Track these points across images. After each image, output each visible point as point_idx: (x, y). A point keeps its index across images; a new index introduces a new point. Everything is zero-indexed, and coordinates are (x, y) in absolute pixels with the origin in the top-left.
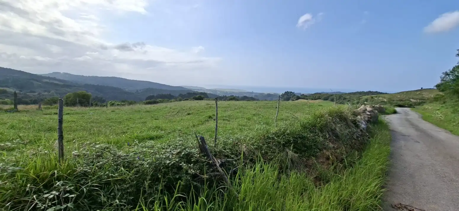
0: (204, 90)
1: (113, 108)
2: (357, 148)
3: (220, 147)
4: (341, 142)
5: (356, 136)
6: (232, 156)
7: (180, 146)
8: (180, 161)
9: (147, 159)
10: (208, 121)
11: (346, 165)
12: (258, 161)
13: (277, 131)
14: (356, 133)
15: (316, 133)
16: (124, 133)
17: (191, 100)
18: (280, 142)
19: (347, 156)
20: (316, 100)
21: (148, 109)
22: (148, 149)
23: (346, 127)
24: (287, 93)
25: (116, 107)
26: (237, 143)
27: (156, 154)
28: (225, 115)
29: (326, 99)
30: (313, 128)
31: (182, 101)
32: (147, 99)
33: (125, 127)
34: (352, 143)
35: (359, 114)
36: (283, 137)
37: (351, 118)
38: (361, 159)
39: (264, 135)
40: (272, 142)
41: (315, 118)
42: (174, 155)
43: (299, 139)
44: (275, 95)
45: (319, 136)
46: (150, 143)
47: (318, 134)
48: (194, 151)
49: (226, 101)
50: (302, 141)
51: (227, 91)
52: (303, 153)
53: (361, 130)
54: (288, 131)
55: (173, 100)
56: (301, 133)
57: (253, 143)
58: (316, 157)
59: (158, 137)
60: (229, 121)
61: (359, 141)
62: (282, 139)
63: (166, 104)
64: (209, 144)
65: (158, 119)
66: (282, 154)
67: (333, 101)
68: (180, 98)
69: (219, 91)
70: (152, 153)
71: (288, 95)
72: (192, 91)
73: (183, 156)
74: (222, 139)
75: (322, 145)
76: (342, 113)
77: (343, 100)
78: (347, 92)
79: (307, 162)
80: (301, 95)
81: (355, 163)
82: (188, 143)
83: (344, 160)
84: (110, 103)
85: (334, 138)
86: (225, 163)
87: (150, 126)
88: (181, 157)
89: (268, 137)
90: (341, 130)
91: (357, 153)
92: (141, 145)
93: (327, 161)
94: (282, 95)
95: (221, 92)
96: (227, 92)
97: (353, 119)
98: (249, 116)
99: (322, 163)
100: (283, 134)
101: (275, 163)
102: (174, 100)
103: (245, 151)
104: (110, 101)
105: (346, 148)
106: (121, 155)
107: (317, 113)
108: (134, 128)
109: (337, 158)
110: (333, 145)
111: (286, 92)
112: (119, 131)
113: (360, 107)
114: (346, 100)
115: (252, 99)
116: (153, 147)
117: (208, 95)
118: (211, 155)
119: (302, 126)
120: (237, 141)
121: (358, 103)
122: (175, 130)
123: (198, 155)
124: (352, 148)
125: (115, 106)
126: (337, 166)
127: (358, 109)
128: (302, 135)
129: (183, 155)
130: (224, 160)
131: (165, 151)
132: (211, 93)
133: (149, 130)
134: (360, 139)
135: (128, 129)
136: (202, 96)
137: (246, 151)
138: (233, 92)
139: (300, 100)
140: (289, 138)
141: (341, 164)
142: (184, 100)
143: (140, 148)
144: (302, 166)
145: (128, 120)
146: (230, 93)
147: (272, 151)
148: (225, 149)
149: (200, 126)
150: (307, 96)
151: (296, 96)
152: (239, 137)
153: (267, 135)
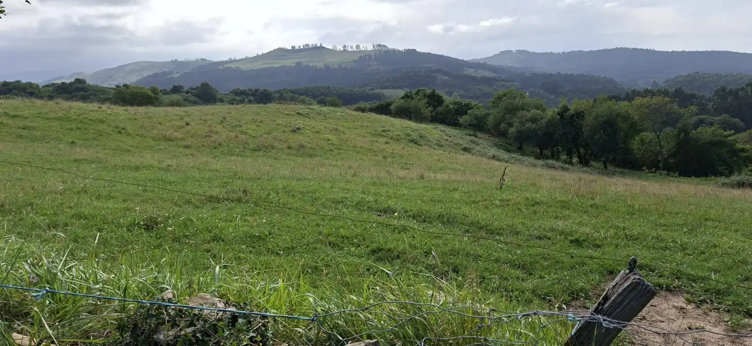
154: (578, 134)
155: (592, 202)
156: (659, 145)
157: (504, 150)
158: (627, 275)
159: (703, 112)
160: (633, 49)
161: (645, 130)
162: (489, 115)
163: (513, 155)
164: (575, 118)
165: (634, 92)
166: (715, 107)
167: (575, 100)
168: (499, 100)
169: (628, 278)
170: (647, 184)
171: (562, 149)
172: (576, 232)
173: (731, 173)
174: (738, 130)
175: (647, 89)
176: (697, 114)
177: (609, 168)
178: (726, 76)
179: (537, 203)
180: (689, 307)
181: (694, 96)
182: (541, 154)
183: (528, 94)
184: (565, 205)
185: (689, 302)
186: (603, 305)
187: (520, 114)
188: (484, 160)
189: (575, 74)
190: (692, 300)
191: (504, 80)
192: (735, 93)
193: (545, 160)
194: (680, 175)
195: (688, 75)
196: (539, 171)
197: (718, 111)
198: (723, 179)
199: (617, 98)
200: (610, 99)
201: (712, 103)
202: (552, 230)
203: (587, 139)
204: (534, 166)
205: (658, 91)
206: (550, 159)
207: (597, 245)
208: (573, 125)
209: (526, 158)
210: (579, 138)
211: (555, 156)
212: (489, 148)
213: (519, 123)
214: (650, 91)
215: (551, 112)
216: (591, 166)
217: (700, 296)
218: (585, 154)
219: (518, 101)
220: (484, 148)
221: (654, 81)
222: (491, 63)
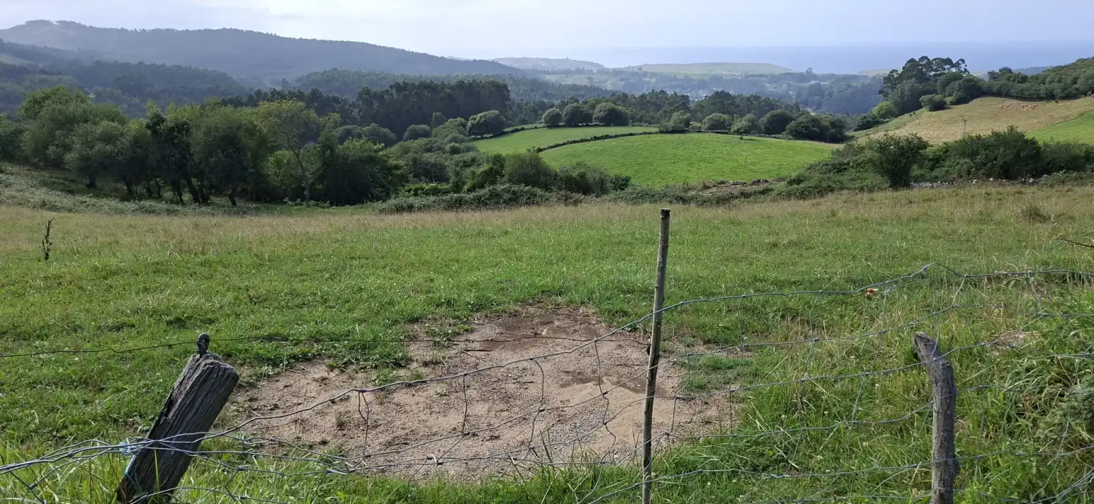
71: (924, 79)
94: (886, 79)
111: (913, 60)
132: (620, 84)
154: (185, 157)
155: (201, 258)
156: (300, 167)
157: (62, 191)
158: (198, 360)
159: (348, 120)
160: (247, 31)
161: (279, 147)
162: (21, 132)
163: (79, 198)
164: (175, 134)
165: (259, 93)
166: (361, 114)
167: (172, 105)
168: (36, 106)
169: (198, 365)
170: (291, 220)
171: (164, 183)
172: (175, 307)
173: (388, 196)
174: (389, 143)
175: (274, 89)
176: (342, 124)
177: (238, 204)
178: (368, 75)
179: (113, 273)
180: (332, 375)
181: (336, 100)
182: (130, 191)
183: (92, 96)
184: (159, 269)
185: (332, 368)
186: (167, 415)
187: (81, 128)
188: (26, 211)
189: (168, 64)
190: (335, 365)
191: (43, 72)
192: (380, 97)
193: (137, 201)
194: (332, 204)
195: (325, 72)
196: (130, 219)
197: (364, 121)
198: (379, 205)
199: (237, 103)
200: (225, 103)
201: (357, 110)
202: (136, 311)
203: (200, 164)
204: (122, 212)
205: (290, 92)
206: (146, 199)
207: (210, 320)
208: (173, 144)
209: (104, 201)
210: (188, 163)
211: (153, 194)
212: (33, 189)
213: (82, 144)
214: (278, 93)
215: (136, 125)
216: (212, 203)
217: (344, 357)
218: (202, 186)
219: (73, 108)
220: (22, 191)
221: (283, 79)
222: (12, 40)
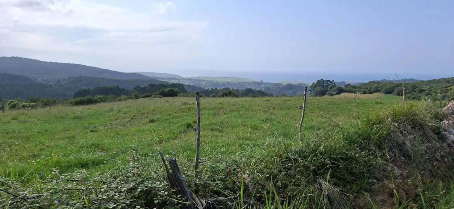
0: (178, 79)
1: (14, 112)
2: (443, 176)
3: (205, 177)
4: (414, 165)
5: (440, 155)
6: (226, 192)
7: (134, 178)
8: (133, 204)
9: (75, 201)
10: (184, 132)
11: (422, 205)
12: (270, 199)
13: (302, 147)
14: (440, 150)
15: (370, 150)
16: (35, 156)
17: (155, 97)
18: (309, 167)
19: (424, 189)
20: (370, 93)
21: (79, 114)
22: (78, 184)
23: (423, 140)
24: (321, 83)
25: (21, 111)
26: (234, 169)
27: (91, 192)
28: (214, 122)
29: (389, 92)
30: (365, 142)
31: (141, 99)
32: (76, 96)
33: (36, 146)
34: (433, 166)
35: (445, 116)
36: (314, 158)
37: (432, 124)
38: (449, 194)
39: (281, 155)
40: (294, 166)
41: (368, 124)
42: (122, 194)
43: (341, 161)
44: (300, 86)
45: (376, 157)
46: (79, 173)
47: (375, 152)
48: (160, 185)
49: (217, 98)
50: (347, 165)
51: (218, 80)
52: (349, 187)
53: (449, 145)
54: (322, 148)
55: (123, 97)
56: (344, 151)
57: (261, 168)
58: (370, 191)
59: (96, 163)
60: (221, 131)
61: (445, 163)
62: (311, 162)
63: (111, 104)
64: (186, 172)
65: (96, 131)
66: (312, 188)
67: (399, 95)
68: (136, 93)
69: (204, 81)
70: (84, 190)
71: (323, 86)
72: (158, 81)
73: (139, 194)
74: (208, 164)
75: (382, 171)
76: (414, 115)
77: (419, 92)
78: (426, 80)
79: (355, 200)
80: (346, 86)
81: (438, 201)
82: (149, 171)
83: (420, 196)
84: (9, 104)
85: (403, 158)
86: (213, 204)
87: (81, 143)
88: (135, 198)
89: (287, 158)
90: (414, 145)
91: (441, 183)
92: (64, 177)
93: (390, 199)
94: (311, 86)
95: (208, 82)
96: (218, 83)
97: (435, 126)
98: (254, 123)
99: (381, 203)
100: (312, 153)
101: (301, 203)
102: (126, 97)
103: (248, 183)
104: (10, 100)
105: (422, 175)
106: (28, 195)
107: (372, 116)
108: (52, 147)
109: (406, 194)
110: (400, 172)
111: (319, 80)
112: (25, 154)
113: (447, 105)
114: (424, 92)
115: (261, 94)
116: (85, 180)
117: (185, 87)
118: (188, 190)
119: (345, 139)
120: (234, 166)
121: (444, 98)
122: (126, 149)
123: (165, 192)
124: (433, 175)
125: (18, 109)
126: (407, 206)
127: (444, 109)
128: (347, 155)
129: (140, 192)
130: (211, 199)
131: (108, 187)
132: (192, 84)
133: (79, 151)
134: (448, 161)
135: (42, 150)
136: (176, 90)
137: (250, 183)
138: (228, 83)
139: (343, 95)
140: (323, 160)
141: (414, 203)
142: (143, 97)
143: (62, 182)
144: (346, 207)
145: (42, 134)
146: (223, 84)
147: (294, 183)
148: (214, 181)
149: (171, 141)
150: (355, 87)
151: (337, 87)
152: (238, 159)
153: (285, 154)
